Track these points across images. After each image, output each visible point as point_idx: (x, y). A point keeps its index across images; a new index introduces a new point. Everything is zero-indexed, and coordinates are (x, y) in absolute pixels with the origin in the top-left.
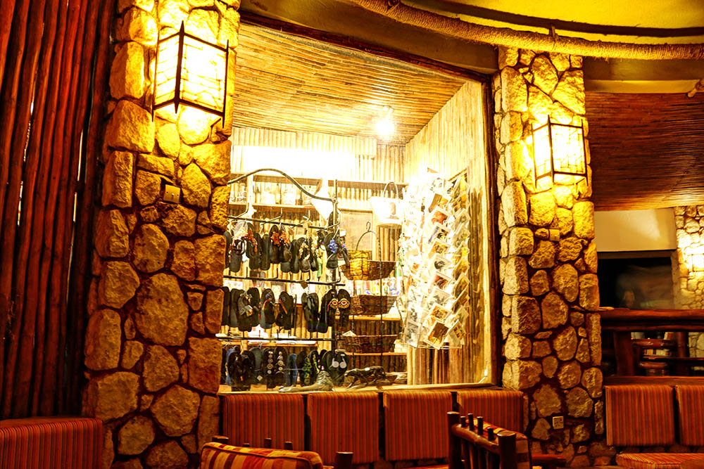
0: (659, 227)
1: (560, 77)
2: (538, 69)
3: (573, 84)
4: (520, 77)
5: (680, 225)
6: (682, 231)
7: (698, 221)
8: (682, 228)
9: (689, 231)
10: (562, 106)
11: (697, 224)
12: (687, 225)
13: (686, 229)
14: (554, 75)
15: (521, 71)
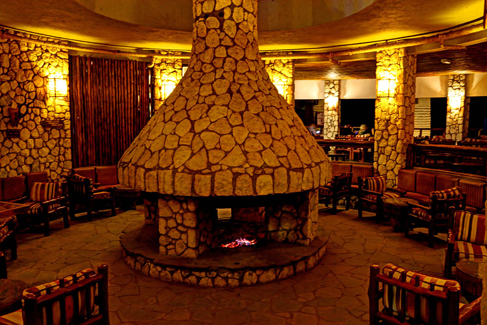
0: (441, 85)
1: (284, 65)
2: (276, 64)
3: (288, 67)
4: (270, 68)
5: (450, 85)
6: (451, 88)
7: (459, 83)
8: (451, 86)
9: (454, 88)
10: (284, 75)
11: (458, 84)
12: (453, 85)
13: (452, 87)
14: (282, 65)
15: (270, 65)
